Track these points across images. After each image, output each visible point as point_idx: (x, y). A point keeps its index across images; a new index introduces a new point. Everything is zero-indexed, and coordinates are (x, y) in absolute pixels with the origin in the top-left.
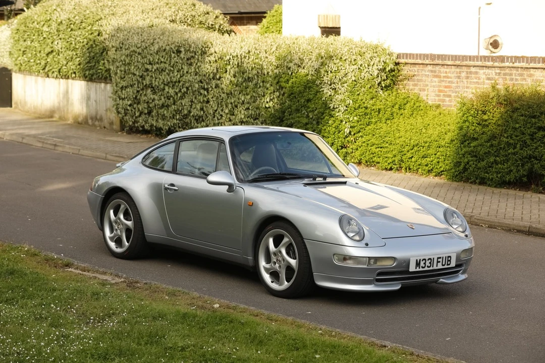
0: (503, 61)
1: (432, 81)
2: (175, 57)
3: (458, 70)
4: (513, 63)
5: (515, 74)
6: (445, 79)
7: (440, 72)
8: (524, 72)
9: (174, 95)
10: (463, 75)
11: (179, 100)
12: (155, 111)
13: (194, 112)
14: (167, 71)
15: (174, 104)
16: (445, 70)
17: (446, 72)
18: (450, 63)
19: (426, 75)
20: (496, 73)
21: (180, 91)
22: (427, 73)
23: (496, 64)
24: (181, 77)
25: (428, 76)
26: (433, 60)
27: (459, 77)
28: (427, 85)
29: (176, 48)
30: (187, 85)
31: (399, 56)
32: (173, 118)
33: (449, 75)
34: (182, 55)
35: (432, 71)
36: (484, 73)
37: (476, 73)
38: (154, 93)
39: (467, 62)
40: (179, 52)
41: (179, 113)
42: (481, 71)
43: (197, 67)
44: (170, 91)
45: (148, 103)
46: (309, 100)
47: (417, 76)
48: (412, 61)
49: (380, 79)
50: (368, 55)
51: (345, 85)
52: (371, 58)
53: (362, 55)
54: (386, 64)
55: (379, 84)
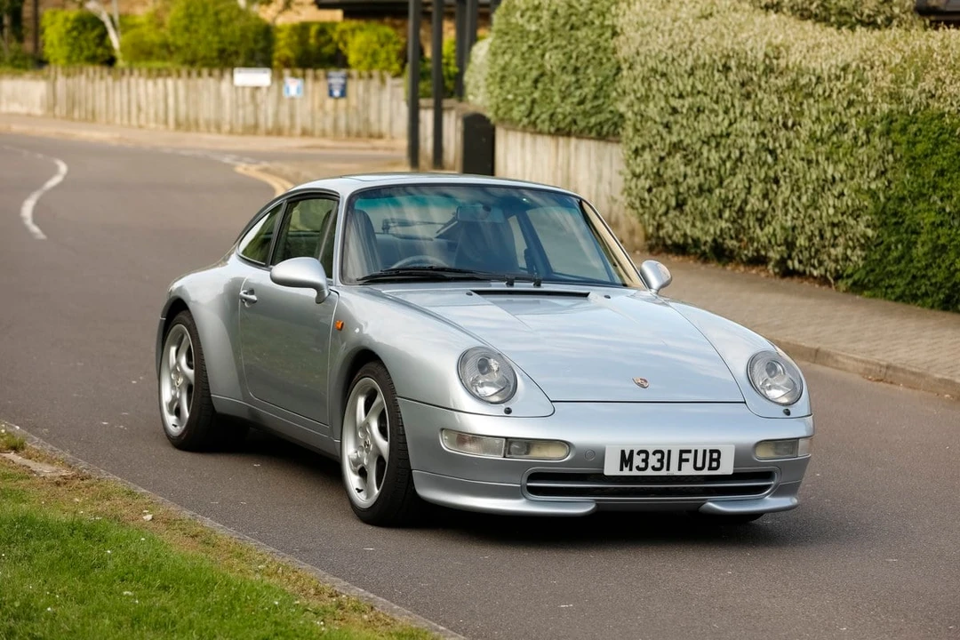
2: (721, 80)
9: (720, 167)
11: (727, 177)
12: (690, 203)
13: (754, 203)
14: (707, 112)
15: (720, 185)
21: (729, 156)
24: (731, 124)
29: (723, 61)
30: (740, 142)
32: (721, 217)
34: (732, 77)
38: (687, 163)
40: (727, 68)
41: (730, 206)
43: (757, 102)
44: (713, 157)
45: (677, 183)
46: (941, 173)
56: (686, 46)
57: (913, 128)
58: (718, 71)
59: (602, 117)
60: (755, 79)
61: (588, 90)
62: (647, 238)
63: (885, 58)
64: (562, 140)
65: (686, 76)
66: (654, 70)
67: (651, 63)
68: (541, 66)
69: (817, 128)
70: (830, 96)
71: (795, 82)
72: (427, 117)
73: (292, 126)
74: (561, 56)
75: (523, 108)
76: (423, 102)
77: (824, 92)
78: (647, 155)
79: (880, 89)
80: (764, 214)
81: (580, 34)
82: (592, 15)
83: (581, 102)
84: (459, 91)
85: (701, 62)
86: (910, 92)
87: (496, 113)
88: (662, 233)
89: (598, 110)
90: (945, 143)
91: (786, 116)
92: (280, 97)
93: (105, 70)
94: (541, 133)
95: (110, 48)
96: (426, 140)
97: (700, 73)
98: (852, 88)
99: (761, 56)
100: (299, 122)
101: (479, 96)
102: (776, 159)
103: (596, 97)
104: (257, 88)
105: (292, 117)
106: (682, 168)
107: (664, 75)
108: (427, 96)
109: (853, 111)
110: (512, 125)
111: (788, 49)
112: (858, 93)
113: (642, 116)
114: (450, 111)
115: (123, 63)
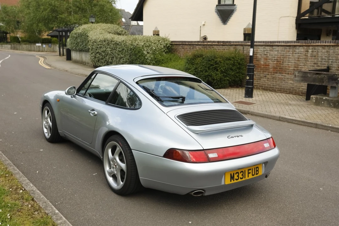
1: (182, 50)
3: (190, 46)
6: (186, 49)
7: (184, 47)
10: (192, 48)
13: (110, 61)
14: (102, 47)
15: (105, 58)
17: (186, 47)
18: (187, 44)
20: (202, 47)
21: (106, 54)
23: (202, 44)
24: (106, 49)
25: (180, 48)
26: (182, 43)
27: (190, 49)
28: (180, 52)
30: (107, 52)
31: (172, 42)
34: (106, 42)
35: (182, 47)
37: (195, 47)
38: (99, 55)
39: (192, 43)
42: (197, 46)
43: (110, 46)
44: (103, 54)
45: (98, 58)
46: (140, 56)
47: (177, 48)
48: (176, 43)
49: (164, 49)
50: (161, 41)
51: (151, 51)
52: (162, 42)
53: (159, 41)
54: (167, 44)
55: (164, 51)
56: (99, 38)
57: (135, 49)
59: (86, 49)
60: (109, 42)
61: (84, 44)
62: (94, 66)
63: (129, 39)
64: (80, 52)
65: (99, 42)
66: (94, 41)
68: (77, 42)
69: (119, 50)
71: (116, 43)
72: (61, 49)
73: (44, 51)
74: (80, 40)
75: (75, 47)
76: (61, 47)
77: (120, 44)
78: (93, 54)
79: (129, 44)
80: (111, 62)
81: (83, 37)
82: (84, 34)
83: (83, 46)
84: (66, 46)
85: (101, 40)
86: (134, 44)
87: (71, 48)
88: (96, 65)
89: (85, 48)
90: (140, 52)
91: (114, 48)
92: (43, 47)
93: (18, 44)
94: (77, 51)
95: (19, 40)
97: (101, 42)
99: (110, 39)
101: (69, 46)
102: (113, 54)
103: (85, 46)
104: (39, 46)
106: (99, 56)
107: (95, 42)
108: (61, 46)
109: (125, 47)
110: (73, 50)
111: (114, 38)
112: (126, 44)
113: (93, 48)
114: (65, 48)
115: (21, 43)
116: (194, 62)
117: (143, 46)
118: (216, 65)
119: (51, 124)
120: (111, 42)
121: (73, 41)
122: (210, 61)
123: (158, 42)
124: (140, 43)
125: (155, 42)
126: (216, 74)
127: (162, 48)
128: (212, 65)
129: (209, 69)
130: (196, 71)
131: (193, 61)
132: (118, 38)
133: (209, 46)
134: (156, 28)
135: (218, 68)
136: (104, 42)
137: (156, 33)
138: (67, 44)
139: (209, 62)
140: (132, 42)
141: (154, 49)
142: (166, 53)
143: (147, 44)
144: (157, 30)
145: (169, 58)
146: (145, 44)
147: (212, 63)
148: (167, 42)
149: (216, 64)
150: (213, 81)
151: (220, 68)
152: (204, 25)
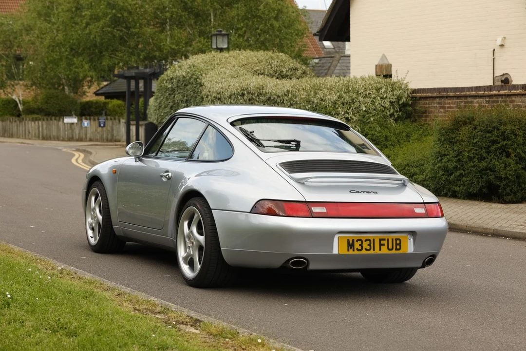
0: (491, 90)
1: (439, 112)
2: (241, 99)
3: (458, 101)
4: (499, 91)
5: (501, 101)
6: (449, 110)
7: (445, 103)
8: (508, 99)
16: (449, 101)
17: (449, 103)
18: (451, 94)
19: (435, 107)
20: (486, 101)
22: (436, 105)
23: (486, 93)
25: (436, 107)
26: (440, 92)
27: (458, 107)
28: (435, 116)
29: (242, 92)
31: (415, 91)
33: (452, 105)
34: (245, 98)
35: (439, 103)
36: (477, 102)
37: (472, 102)
39: (464, 93)
40: (243, 95)
42: (476, 100)
47: (429, 107)
48: (424, 95)
49: (392, 111)
50: (383, 90)
51: (357, 115)
52: (386, 92)
53: (378, 90)
54: (399, 98)
55: (392, 115)
56: (227, 87)
58: (240, 96)
60: (254, 97)
63: (304, 87)
65: (228, 98)
66: (215, 97)
67: (214, 95)
68: (174, 101)
70: (283, 102)
72: (133, 128)
73: (86, 138)
74: (181, 96)
76: (132, 122)
77: (281, 101)
79: (301, 99)
81: (188, 87)
82: (192, 80)
84: (145, 117)
85: (233, 93)
86: (313, 99)
87: (157, 121)
92: (81, 126)
93: (17, 119)
95: (19, 110)
96: (133, 137)
98: (291, 99)
99: (256, 89)
100: (89, 136)
101: (152, 117)
104: (73, 124)
105: (86, 134)
111: (267, 86)
112: (294, 101)
114: (142, 125)
115: (23, 116)
116: (455, 138)
117: (335, 103)
118: (505, 142)
119: (100, 217)
120: (258, 95)
121: (164, 100)
122: (489, 132)
123: (374, 91)
124: (329, 97)
125: (368, 92)
126: (506, 164)
127: (385, 108)
128: (494, 142)
129: (488, 153)
130: (459, 160)
131: (454, 136)
132: (275, 86)
133: (504, 98)
134: (384, 56)
135: (510, 150)
136: (239, 97)
137: (385, 72)
138: (147, 112)
139: (488, 135)
140: (308, 95)
141: (364, 109)
142: (396, 120)
143: (347, 98)
144: (385, 62)
145: (404, 134)
146: (340, 97)
147: (494, 138)
148: (401, 91)
149: (504, 140)
150: (498, 183)
151: (515, 150)
152: (502, 46)
